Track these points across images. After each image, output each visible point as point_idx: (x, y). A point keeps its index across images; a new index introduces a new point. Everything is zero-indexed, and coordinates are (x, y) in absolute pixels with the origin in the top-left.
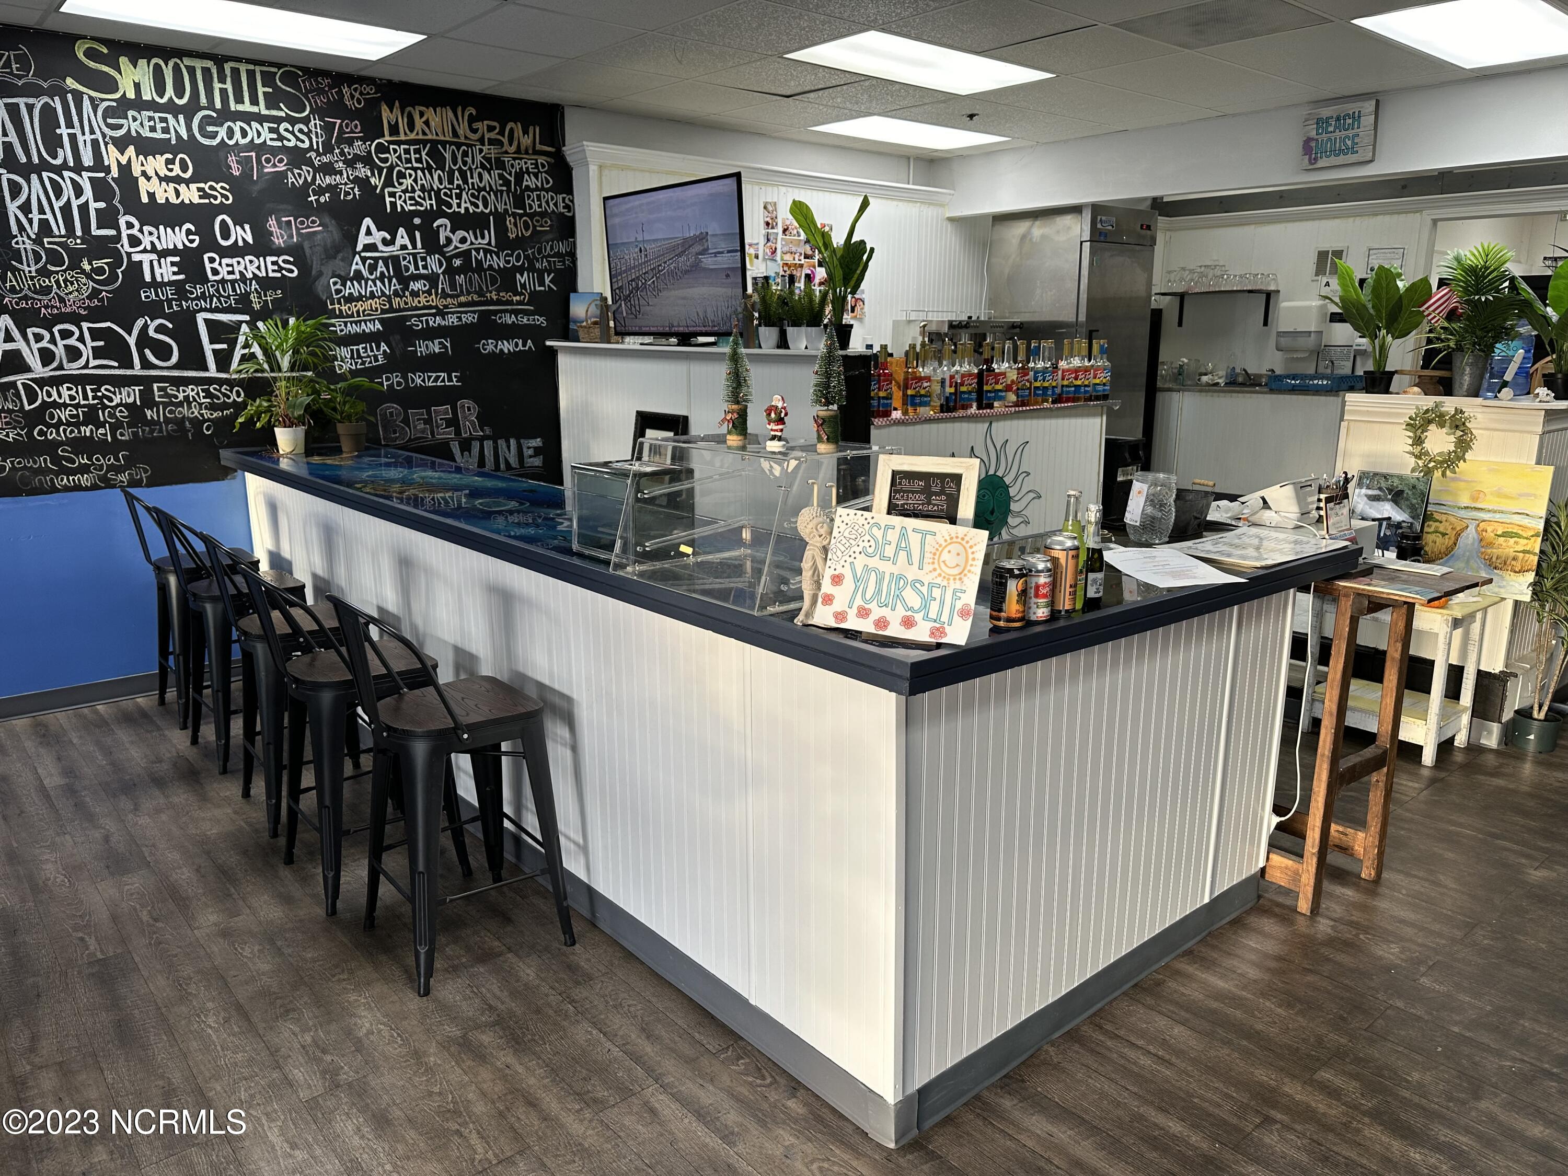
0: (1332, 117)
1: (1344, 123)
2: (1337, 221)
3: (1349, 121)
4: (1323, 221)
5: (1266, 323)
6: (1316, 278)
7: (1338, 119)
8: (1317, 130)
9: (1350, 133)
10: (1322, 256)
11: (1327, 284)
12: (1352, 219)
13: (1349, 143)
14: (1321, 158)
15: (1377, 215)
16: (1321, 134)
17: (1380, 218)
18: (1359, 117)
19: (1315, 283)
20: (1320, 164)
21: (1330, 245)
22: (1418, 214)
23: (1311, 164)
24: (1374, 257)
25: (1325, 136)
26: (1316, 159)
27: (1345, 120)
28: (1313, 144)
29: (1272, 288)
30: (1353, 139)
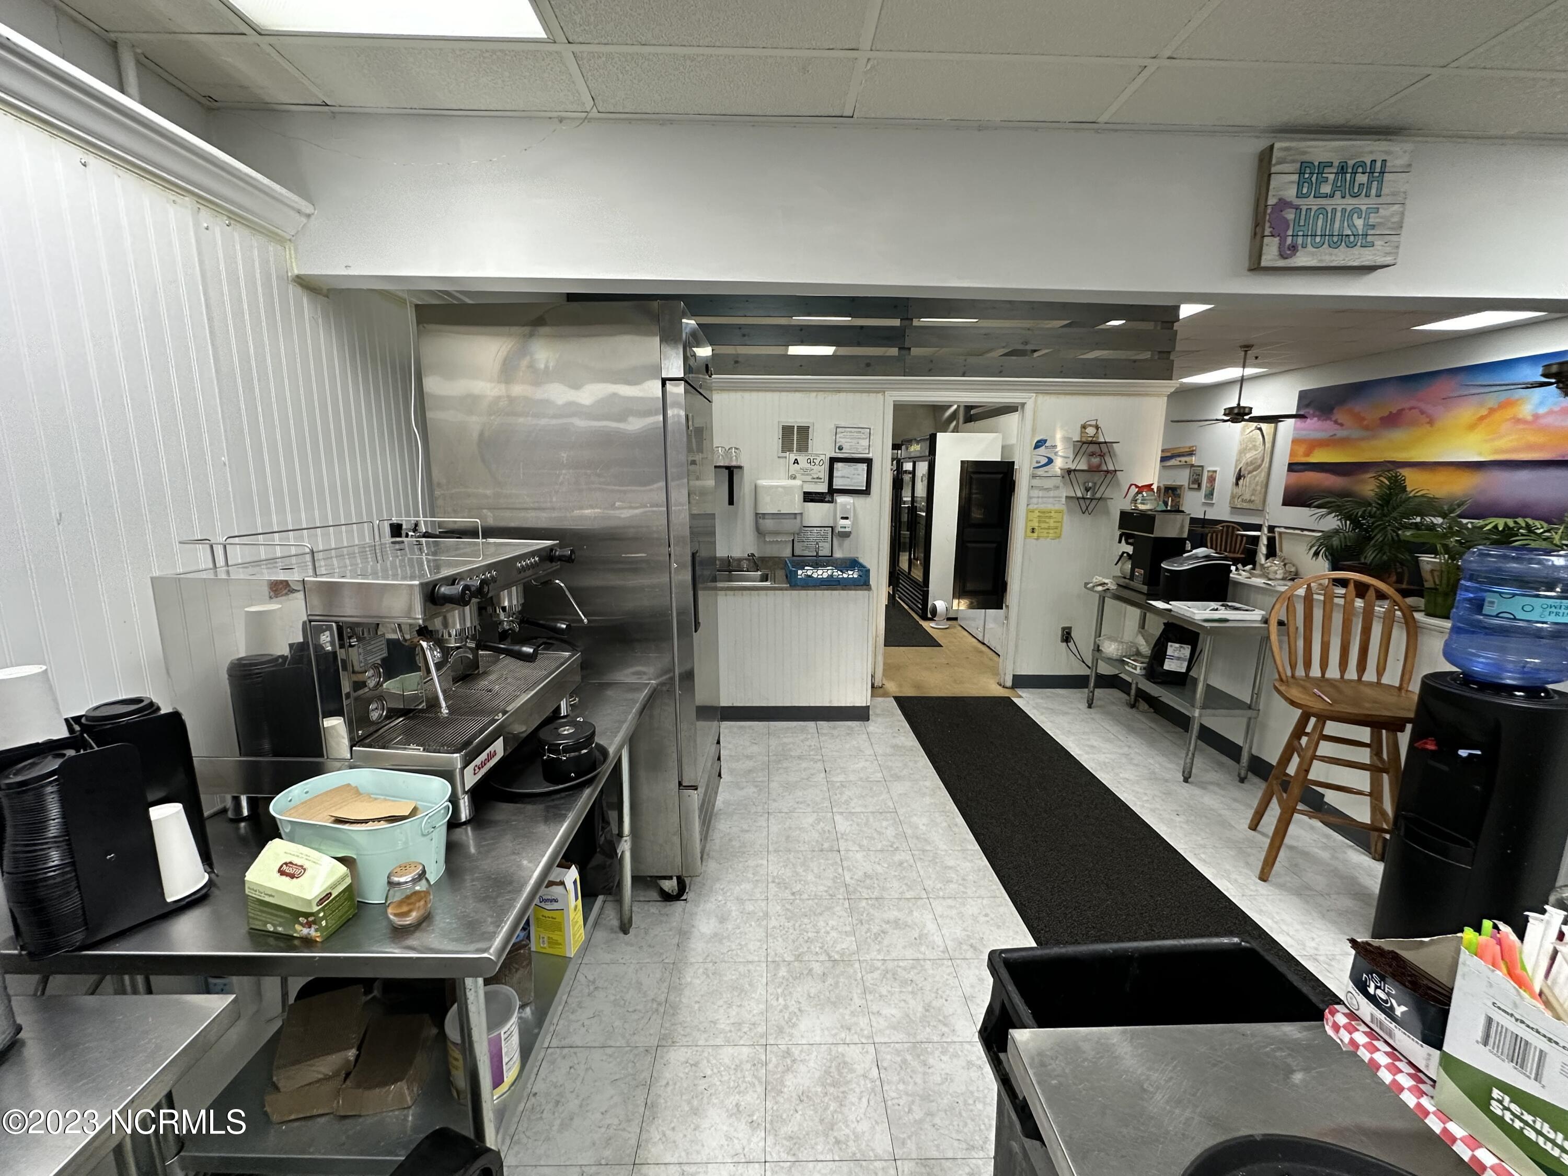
0: (1331, 164)
1: (1353, 181)
2: (798, 395)
3: (1362, 178)
4: (784, 394)
5: (731, 502)
6: (784, 455)
7: (1342, 169)
8: (1300, 185)
9: (1363, 203)
10: (787, 431)
11: (796, 462)
12: (814, 394)
13: (1359, 223)
14: (1304, 246)
15: (839, 392)
16: (1306, 196)
17: (843, 396)
18: (1382, 173)
19: (781, 460)
20: (1302, 259)
21: (796, 420)
22: (880, 395)
23: (1283, 256)
24: (841, 435)
25: (1312, 203)
26: (1294, 248)
27: (1354, 173)
28: (1290, 215)
29: (734, 463)
30: (1367, 218)
